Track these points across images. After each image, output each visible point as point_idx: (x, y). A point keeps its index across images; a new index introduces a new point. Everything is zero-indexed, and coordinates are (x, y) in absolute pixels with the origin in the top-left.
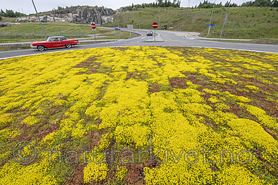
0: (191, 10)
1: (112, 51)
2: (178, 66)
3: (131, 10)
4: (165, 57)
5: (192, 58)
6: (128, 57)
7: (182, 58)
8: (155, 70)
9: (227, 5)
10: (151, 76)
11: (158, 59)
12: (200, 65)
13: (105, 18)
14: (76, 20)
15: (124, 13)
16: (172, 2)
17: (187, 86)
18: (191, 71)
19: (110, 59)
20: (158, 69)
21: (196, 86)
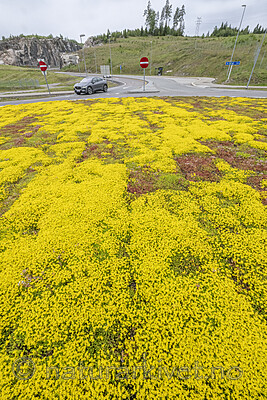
0: (201, 40)
1: (70, 105)
2: (190, 128)
3: (106, 42)
4: (162, 113)
5: (213, 114)
6: (94, 115)
7: (195, 113)
8: (144, 138)
9: (258, 31)
10: (136, 151)
11: (150, 118)
12: (233, 126)
13: (66, 57)
14: (20, 62)
15: (96, 47)
16: (171, 27)
17: (221, 173)
18: (219, 138)
19: (60, 118)
20: (150, 134)
21: (241, 173)
